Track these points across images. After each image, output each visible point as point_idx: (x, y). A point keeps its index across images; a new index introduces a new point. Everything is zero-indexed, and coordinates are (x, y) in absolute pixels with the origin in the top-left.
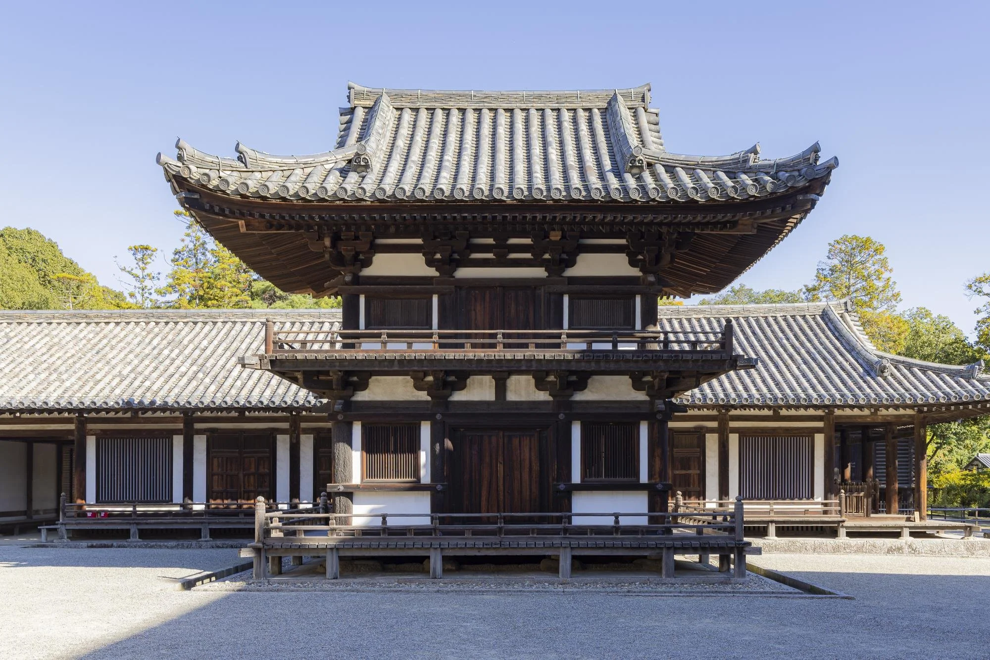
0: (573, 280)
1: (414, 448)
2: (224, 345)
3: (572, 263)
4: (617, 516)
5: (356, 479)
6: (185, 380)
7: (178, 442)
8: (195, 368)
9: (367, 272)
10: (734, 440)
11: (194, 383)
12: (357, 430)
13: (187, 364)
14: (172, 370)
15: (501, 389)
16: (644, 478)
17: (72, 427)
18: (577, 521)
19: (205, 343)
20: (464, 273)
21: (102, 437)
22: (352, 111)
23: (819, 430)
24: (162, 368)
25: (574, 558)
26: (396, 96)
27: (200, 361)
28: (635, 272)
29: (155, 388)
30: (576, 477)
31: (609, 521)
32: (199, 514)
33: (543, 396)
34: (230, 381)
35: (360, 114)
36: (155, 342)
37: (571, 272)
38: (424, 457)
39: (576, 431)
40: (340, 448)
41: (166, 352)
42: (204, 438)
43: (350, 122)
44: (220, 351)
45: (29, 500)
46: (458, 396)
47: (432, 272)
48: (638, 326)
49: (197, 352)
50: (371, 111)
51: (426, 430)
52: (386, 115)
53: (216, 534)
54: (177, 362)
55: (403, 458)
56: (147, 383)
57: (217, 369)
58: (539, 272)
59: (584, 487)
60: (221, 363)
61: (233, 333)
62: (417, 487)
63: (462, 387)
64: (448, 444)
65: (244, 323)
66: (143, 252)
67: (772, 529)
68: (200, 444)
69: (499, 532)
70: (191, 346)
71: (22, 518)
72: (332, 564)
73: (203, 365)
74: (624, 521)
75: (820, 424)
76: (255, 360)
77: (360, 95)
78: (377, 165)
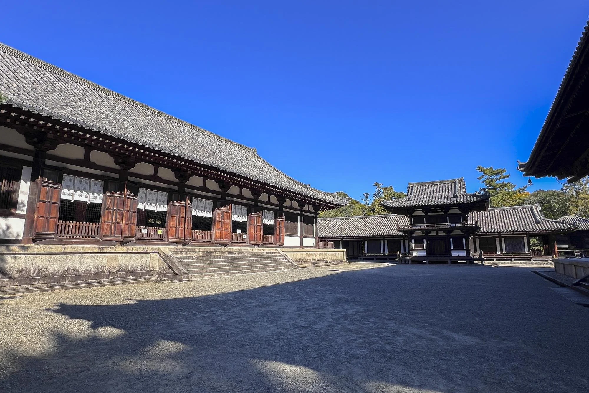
0: (448, 214)
1: (423, 243)
2: (389, 222)
3: (448, 211)
4: (458, 254)
5: (413, 248)
6: (382, 230)
7: (382, 242)
8: (384, 228)
9: (413, 215)
10: (503, 239)
11: (384, 231)
12: (413, 240)
13: (383, 227)
14: (380, 228)
15: (437, 233)
16: (465, 248)
17: (362, 239)
18: (452, 255)
19: (385, 222)
20: (429, 214)
21: (368, 241)
22: (409, 187)
23: (525, 237)
24: (378, 228)
25: (451, 261)
26: (417, 184)
27: (385, 226)
28: (460, 212)
29: (377, 232)
30: (452, 248)
31: (457, 255)
32: (387, 255)
33: (445, 234)
34: (391, 230)
35: (411, 188)
36: (376, 222)
37: (448, 213)
38: (424, 245)
39: (451, 240)
40: (411, 243)
41: (378, 224)
42: (387, 241)
43: (409, 189)
44: (388, 224)
45: (353, 253)
46: (430, 235)
47: (424, 214)
48: (462, 221)
49: (384, 224)
50: (413, 187)
51: (425, 240)
52: (415, 187)
53: (390, 259)
54: (381, 226)
55: (421, 245)
56: (376, 231)
57: (388, 228)
58: (443, 213)
59: (454, 249)
60: (389, 226)
61: (391, 219)
62: (424, 249)
63: (430, 233)
64: (429, 242)
65: (393, 217)
66: (366, 195)
67: (513, 259)
68: (386, 242)
69: (437, 257)
70: (383, 223)
71: (352, 256)
72: (410, 262)
73: (385, 227)
74: (459, 255)
75: (525, 235)
76: (396, 230)
77: (411, 184)
78: (413, 199)
